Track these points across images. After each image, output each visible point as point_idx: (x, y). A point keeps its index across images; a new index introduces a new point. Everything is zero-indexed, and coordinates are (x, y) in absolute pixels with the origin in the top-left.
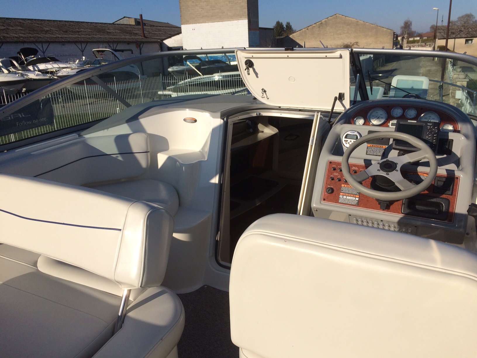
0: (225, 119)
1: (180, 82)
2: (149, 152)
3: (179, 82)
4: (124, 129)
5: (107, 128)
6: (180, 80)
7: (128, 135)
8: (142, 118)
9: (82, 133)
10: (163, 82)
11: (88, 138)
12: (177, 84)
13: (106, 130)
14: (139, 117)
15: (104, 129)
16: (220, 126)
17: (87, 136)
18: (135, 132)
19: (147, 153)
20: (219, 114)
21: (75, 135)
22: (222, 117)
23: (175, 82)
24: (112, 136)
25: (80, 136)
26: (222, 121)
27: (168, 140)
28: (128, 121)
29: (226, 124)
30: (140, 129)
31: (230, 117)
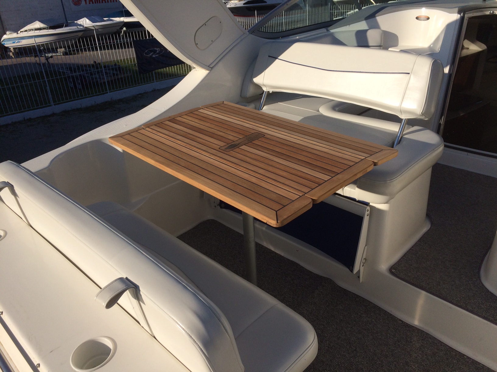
0: (462, 14)
1: (350, 11)
2: (382, 46)
3: (348, 12)
4: (362, 25)
5: (349, 25)
6: (350, 9)
7: (366, 31)
8: (378, 16)
9: (329, 28)
10: (331, 12)
11: (336, 32)
12: (345, 14)
13: (348, 26)
14: (376, 15)
15: (346, 25)
16: (456, 21)
17: (332, 31)
18: (371, 28)
19: (380, 47)
20: (456, 10)
21: (324, 30)
22: (459, 13)
23: (343, 12)
24: (354, 30)
25: (328, 30)
26: (459, 15)
27: (398, 37)
28: (367, 18)
29: (462, 19)
30: (376, 26)
31: (466, 13)
